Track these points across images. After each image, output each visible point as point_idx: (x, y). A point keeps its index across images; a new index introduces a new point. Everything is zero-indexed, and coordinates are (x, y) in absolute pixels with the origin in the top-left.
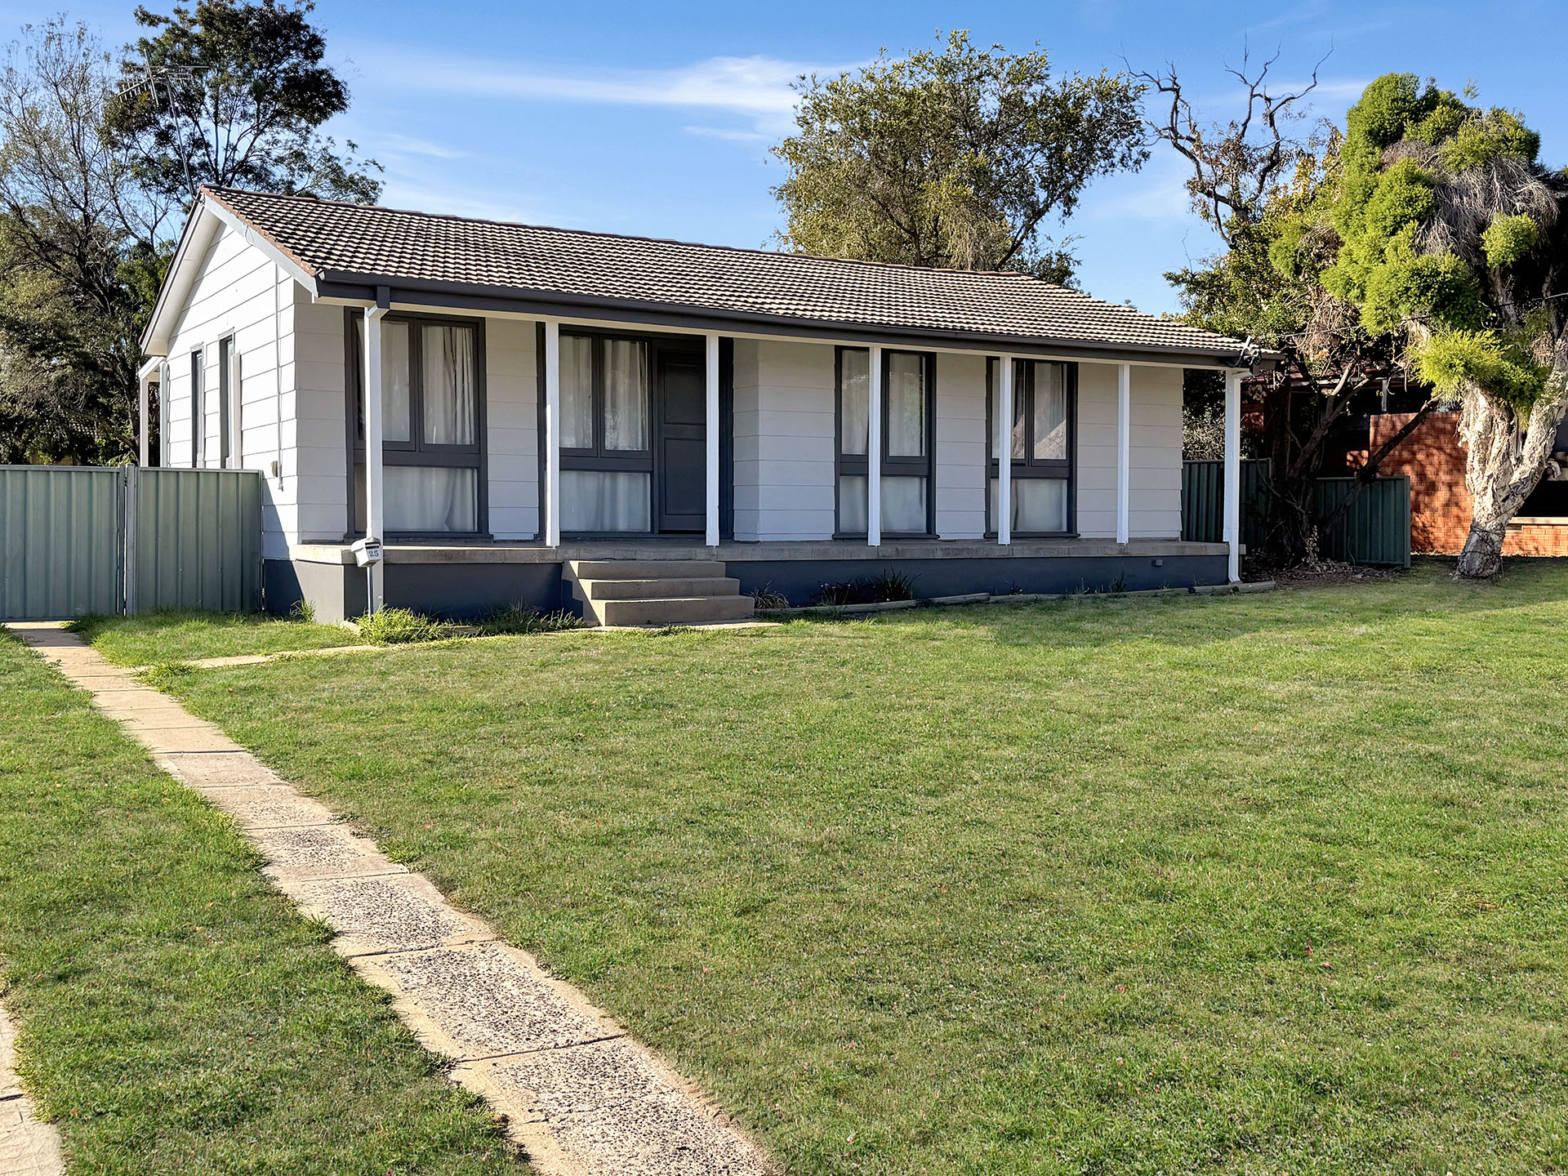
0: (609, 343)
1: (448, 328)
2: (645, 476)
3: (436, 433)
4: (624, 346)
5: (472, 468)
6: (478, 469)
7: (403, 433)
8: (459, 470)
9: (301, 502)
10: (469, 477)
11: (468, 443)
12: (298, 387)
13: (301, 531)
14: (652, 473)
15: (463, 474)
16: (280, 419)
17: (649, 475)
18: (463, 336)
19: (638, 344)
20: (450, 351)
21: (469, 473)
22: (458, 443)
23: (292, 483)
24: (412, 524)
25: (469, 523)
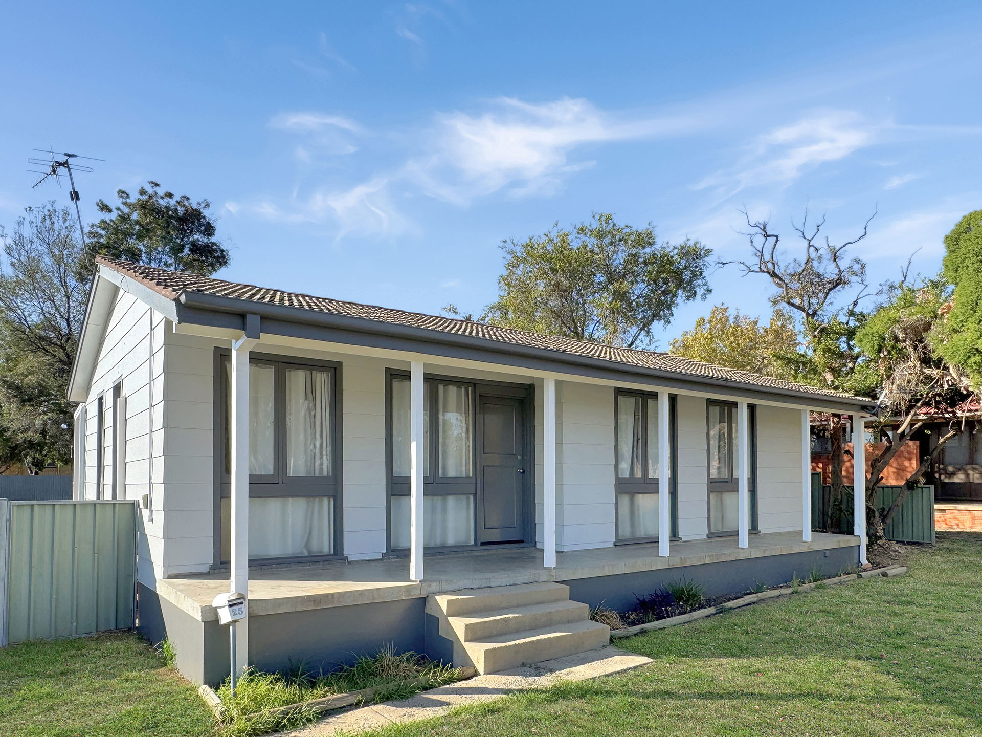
0: (441, 387)
1: (308, 372)
2: (468, 499)
3: (297, 466)
4: (453, 390)
5: (329, 497)
6: (335, 497)
7: (268, 468)
8: (317, 499)
9: (168, 536)
10: (326, 506)
11: (325, 474)
12: (166, 425)
13: (166, 565)
14: (475, 495)
15: (321, 503)
16: (151, 455)
17: (472, 498)
18: (322, 380)
19: (463, 389)
20: (310, 393)
21: (326, 500)
22: (317, 475)
23: (159, 517)
24: (274, 550)
25: (325, 545)
